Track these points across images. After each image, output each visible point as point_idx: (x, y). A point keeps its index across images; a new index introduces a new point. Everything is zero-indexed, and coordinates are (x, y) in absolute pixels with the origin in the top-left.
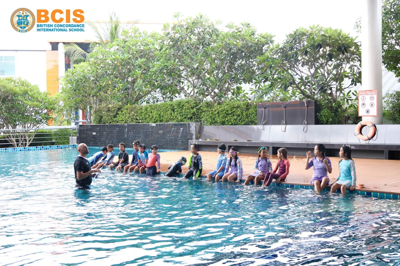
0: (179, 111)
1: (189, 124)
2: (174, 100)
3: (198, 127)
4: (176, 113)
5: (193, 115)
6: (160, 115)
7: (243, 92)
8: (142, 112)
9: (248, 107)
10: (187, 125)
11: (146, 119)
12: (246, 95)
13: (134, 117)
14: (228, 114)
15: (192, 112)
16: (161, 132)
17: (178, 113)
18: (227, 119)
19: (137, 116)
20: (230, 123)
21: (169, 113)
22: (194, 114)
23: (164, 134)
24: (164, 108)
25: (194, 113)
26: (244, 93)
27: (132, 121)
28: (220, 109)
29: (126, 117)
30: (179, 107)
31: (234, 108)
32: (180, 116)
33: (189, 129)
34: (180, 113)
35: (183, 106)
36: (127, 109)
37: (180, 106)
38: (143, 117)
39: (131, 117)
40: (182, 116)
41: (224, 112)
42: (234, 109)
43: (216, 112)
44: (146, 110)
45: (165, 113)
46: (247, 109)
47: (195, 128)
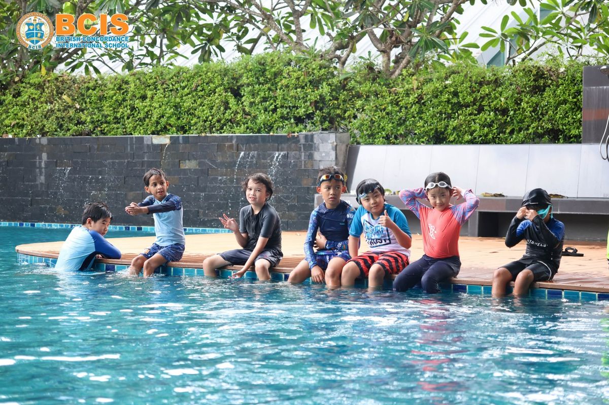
0: (262, 94)
1: (309, 139)
2: (214, 58)
3: (343, 147)
4: (246, 100)
5: (317, 108)
6: (177, 107)
7: (462, 39)
8: (101, 98)
9: (542, 82)
10: (302, 141)
11: (117, 121)
12: (471, 49)
13: (71, 112)
14: (459, 106)
15: (313, 96)
16: (189, 165)
17: (258, 100)
18: (454, 123)
19: (82, 110)
20: (468, 137)
21: (216, 99)
22: (319, 104)
23: (204, 172)
24: (196, 81)
25: (322, 98)
26: (465, 42)
27: (61, 126)
28: (428, 88)
29: (38, 115)
30: (261, 79)
31: (481, 84)
32: (266, 110)
33: (311, 157)
34: (265, 99)
35: (276, 75)
36: (40, 87)
37: (263, 74)
38: (106, 116)
39: (59, 114)
40: (274, 110)
41: (445, 97)
42: (486, 90)
43: (411, 99)
44: (120, 89)
45: (199, 101)
46: (538, 90)
47: (333, 153)
